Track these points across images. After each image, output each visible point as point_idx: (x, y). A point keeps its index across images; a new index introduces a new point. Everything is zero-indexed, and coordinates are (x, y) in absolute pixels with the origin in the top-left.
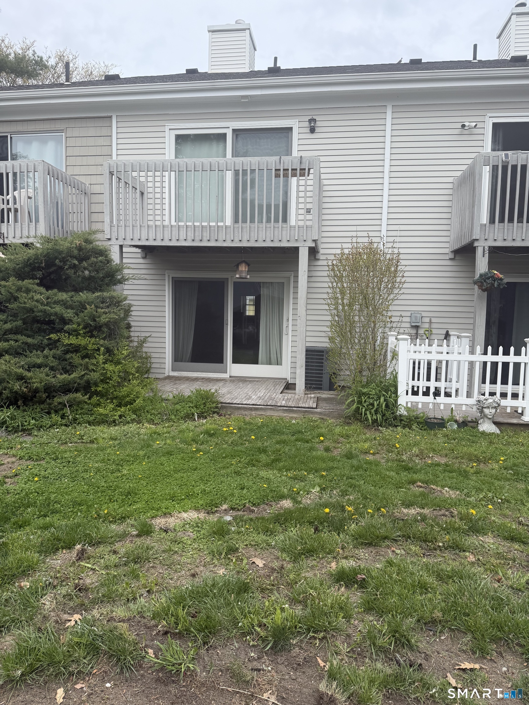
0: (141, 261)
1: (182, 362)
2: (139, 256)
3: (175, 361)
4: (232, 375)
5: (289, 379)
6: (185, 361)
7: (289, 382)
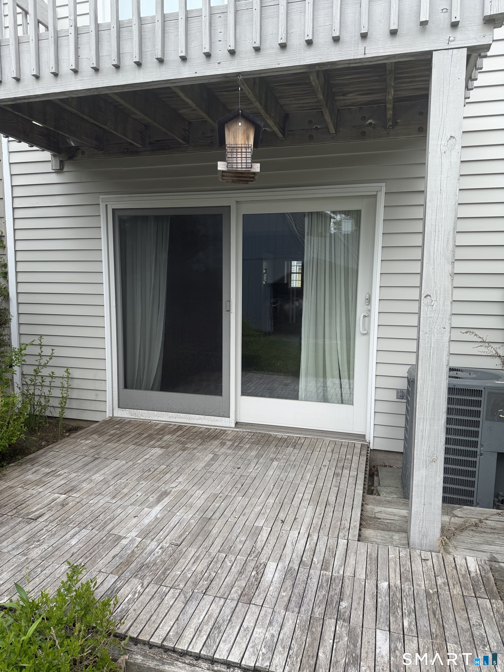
0: (54, 178)
1: (140, 389)
2: (48, 167)
3: (126, 387)
4: (242, 420)
5: (370, 437)
6: (146, 389)
7: (371, 447)
